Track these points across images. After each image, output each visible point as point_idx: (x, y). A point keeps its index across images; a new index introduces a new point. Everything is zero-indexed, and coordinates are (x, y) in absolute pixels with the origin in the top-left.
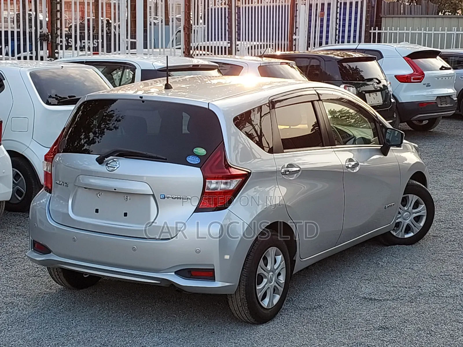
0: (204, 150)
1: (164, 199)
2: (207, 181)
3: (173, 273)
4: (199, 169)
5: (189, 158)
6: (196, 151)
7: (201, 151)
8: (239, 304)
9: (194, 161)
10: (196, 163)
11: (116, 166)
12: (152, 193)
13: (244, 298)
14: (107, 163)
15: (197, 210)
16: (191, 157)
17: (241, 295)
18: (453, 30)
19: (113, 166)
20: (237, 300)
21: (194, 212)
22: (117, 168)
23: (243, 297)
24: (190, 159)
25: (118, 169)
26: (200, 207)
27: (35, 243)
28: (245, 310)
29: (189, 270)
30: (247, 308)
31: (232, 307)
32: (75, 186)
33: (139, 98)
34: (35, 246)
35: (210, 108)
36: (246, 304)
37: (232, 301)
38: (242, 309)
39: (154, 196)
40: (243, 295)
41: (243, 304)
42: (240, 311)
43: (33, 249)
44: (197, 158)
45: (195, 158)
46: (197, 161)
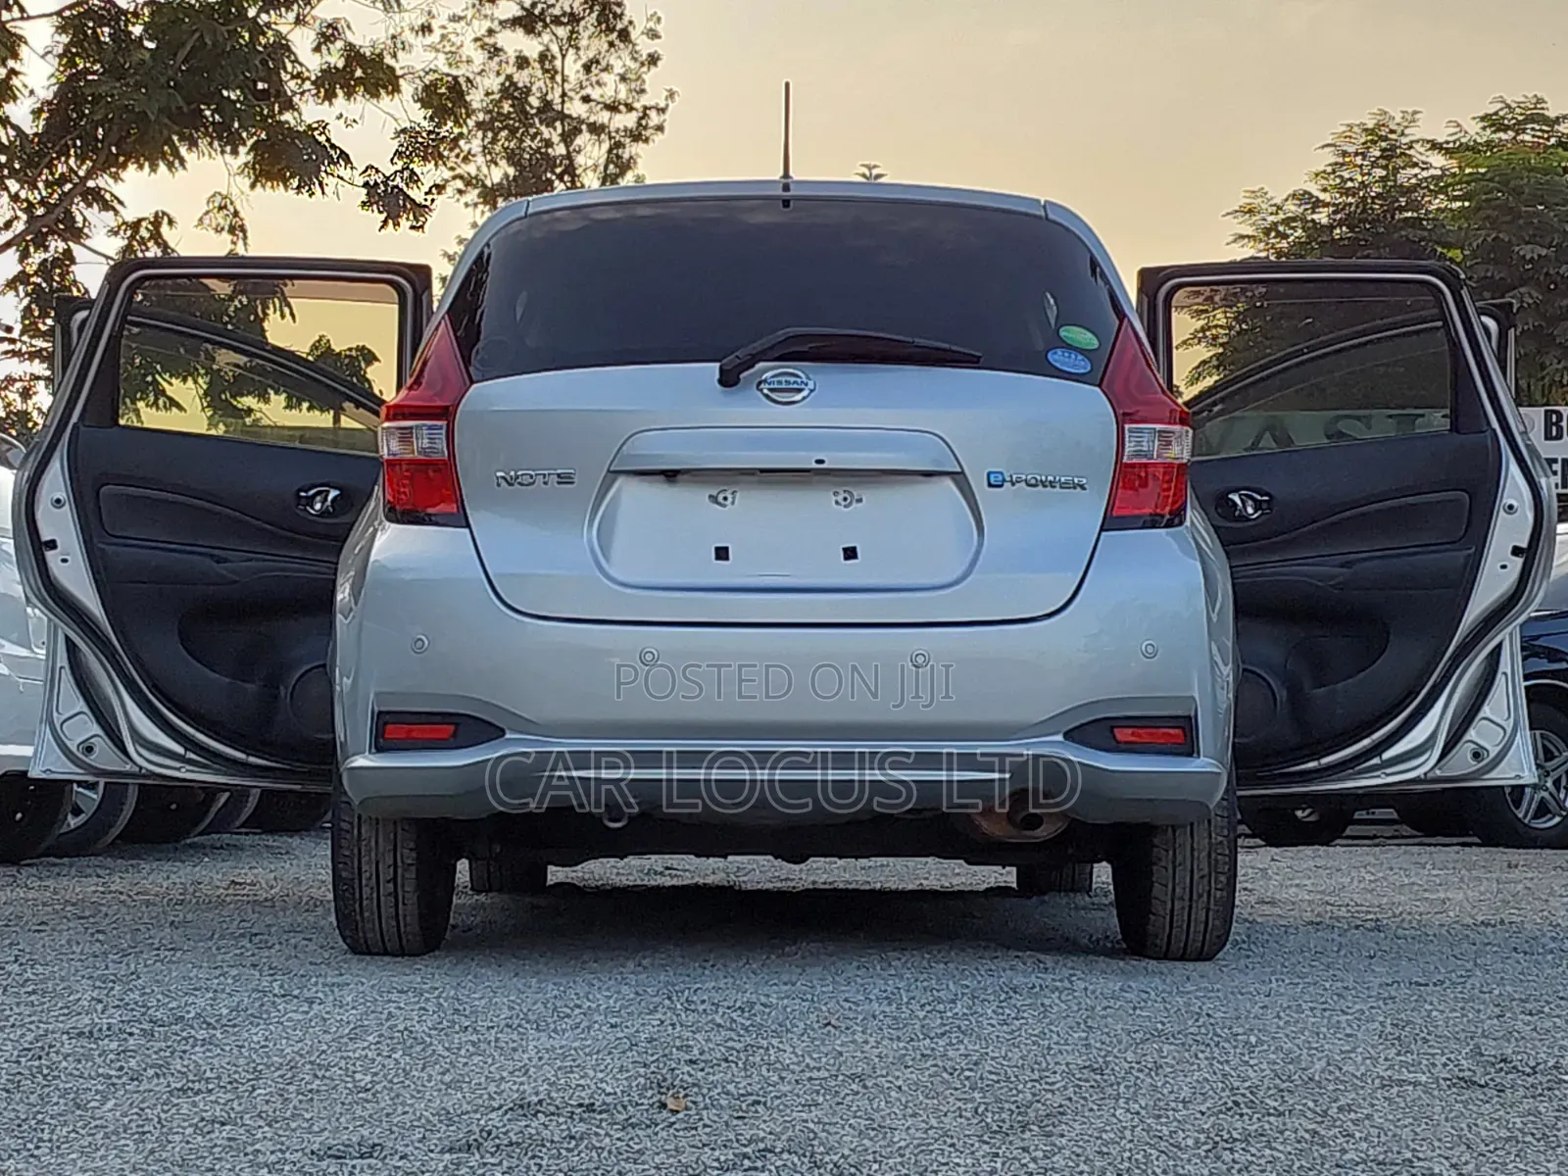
0: (1089, 335)
1: (1001, 486)
2: (1127, 426)
3: (1060, 738)
4: (1097, 389)
5: (1056, 357)
6: (1067, 334)
7: (1081, 337)
8: (1200, 870)
9: (1074, 366)
10: (1082, 371)
12: (959, 470)
13: (1221, 842)
14: (758, 380)
15: (1111, 522)
16: (1060, 353)
17: (1213, 835)
19: (795, 386)
20: (1196, 854)
21: (1102, 529)
22: (812, 391)
23: (1220, 839)
24: (1057, 358)
25: (813, 394)
26: (1114, 514)
27: (386, 724)
28: (1216, 889)
29: (1111, 724)
30: (1223, 878)
31: (1166, 886)
32: (612, 475)
33: (780, 192)
34: (383, 737)
35: (1051, 216)
36: (1225, 863)
37: (1174, 862)
38: (1207, 888)
39: (959, 477)
40: (1218, 831)
41: (1216, 867)
42: (1195, 897)
43: (376, 747)
44: (1080, 357)
45: (1073, 356)
46: (1082, 366)
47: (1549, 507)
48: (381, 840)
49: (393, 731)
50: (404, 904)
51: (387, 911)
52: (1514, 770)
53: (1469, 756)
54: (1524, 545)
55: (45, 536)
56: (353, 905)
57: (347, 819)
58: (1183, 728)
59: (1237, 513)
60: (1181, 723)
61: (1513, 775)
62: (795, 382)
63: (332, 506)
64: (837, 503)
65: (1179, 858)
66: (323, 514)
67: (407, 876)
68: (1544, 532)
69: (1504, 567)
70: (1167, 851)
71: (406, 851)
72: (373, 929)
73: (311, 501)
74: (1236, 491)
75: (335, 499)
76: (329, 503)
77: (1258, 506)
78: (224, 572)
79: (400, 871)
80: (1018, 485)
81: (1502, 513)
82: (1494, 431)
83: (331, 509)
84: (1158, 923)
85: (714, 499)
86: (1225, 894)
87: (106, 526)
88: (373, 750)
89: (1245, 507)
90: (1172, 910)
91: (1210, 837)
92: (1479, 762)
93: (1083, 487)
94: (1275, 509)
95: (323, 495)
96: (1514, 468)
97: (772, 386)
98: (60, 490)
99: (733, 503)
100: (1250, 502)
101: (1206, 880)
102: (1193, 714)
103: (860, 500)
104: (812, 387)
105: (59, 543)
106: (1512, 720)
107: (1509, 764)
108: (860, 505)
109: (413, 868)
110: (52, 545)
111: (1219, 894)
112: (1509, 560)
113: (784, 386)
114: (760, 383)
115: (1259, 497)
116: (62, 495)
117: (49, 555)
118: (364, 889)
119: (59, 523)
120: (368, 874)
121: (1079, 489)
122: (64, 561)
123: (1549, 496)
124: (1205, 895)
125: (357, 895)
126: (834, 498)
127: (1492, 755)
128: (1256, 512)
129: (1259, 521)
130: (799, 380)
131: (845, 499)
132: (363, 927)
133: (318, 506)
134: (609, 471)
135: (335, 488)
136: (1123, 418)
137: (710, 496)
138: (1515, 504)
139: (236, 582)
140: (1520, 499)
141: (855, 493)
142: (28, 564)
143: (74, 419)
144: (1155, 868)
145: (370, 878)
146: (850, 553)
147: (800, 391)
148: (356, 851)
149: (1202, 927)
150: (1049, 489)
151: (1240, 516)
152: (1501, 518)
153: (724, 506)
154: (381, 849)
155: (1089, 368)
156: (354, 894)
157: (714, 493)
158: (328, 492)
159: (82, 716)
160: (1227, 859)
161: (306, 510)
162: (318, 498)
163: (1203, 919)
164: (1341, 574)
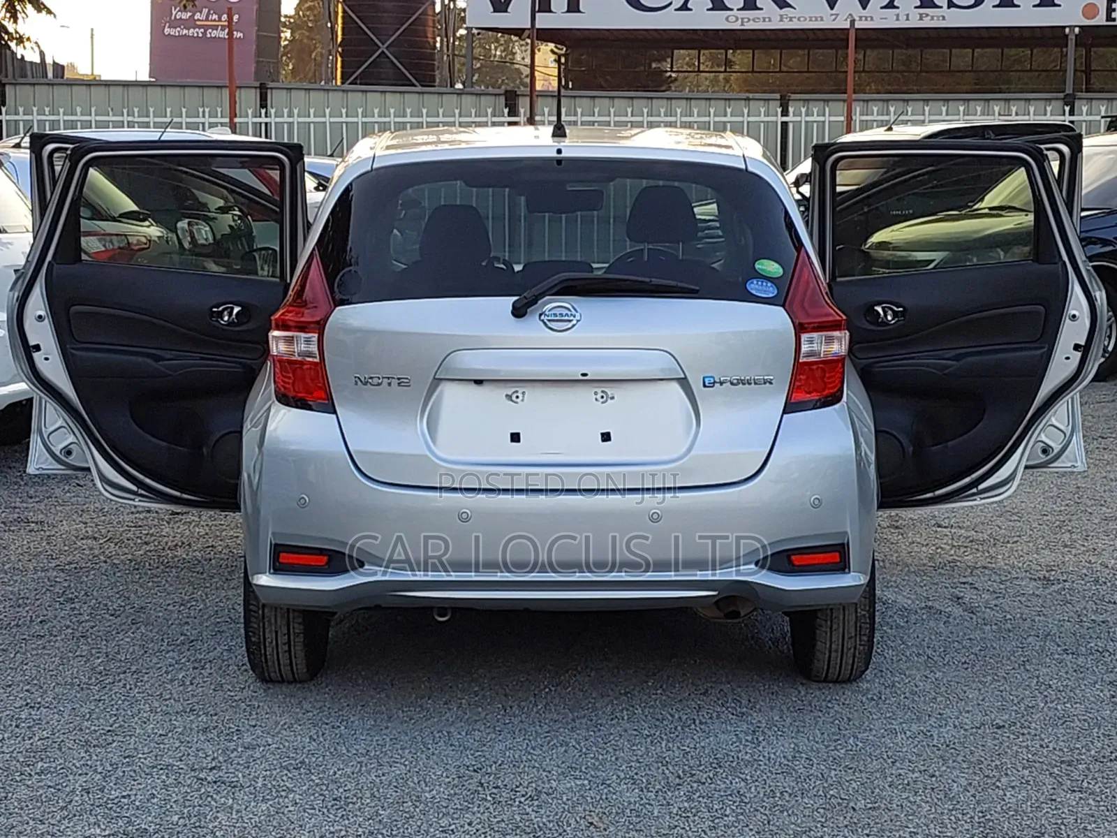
0: (776, 266)
1: (712, 386)
2: (803, 336)
4: (781, 309)
5: (752, 285)
6: (760, 267)
7: (771, 267)
8: (848, 633)
9: (765, 292)
10: (771, 295)
11: (574, 317)
12: (683, 376)
13: (864, 615)
14: (541, 312)
15: (789, 408)
16: (755, 282)
17: (859, 610)
18: (201, 115)
19: (566, 318)
20: (846, 623)
21: (785, 412)
22: (578, 321)
23: (863, 613)
24: (754, 287)
25: (579, 323)
26: (793, 400)
27: (280, 552)
28: (860, 645)
29: (788, 553)
30: (865, 638)
31: (825, 644)
32: (436, 381)
33: (555, 155)
34: (278, 561)
35: (750, 169)
36: (867, 628)
37: (831, 628)
38: (853, 645)
39: (684, 382)
40: (863, 607)
41: (860, 631)
42: (845, 650)
43: (274, 569)
44: (769, 284)
45: (764, 284)
46: (771, 292)
47: (1101, 312)
48: (279, 619)
49: (285, 558)
50: (295, 657)
51: (284, 660)
52: (1070, 461)
53: (1039, 452)
54: (1083, 343)
55: (32, 342)
56: (261, 658)
57: (254, 603)
58: (839, 552)
59: (880, 320)
60: (838, 548)
61: (1069, 465)
62: (567, 315)
63: (236, 318)
64: (596, 399)
65: (835, 626)
66: (230, 324)
67: (297, 640)
68: (1097, 330)
69: (1068, 358)
70: (826, 621)
71: (296, 626)
72: (275, 672)
73: (220, 314)
74: (879, 304)
75: (238, 313)
76: (234, 316)
77: (895, 314)
78: (163, 369)
79: (292, 637)
80: (724, 385)
81: (1068, 321)
82: (1064, 263)
83: (236, 320)
84: (820, 664)
85: (509, 397)
86: (866, 648)
87: (76, 337)
88: (272, 571)
89: (886, 315)
90: (830, 657)
91: (856, 612)
92: (1047, 456)
93: (771, 383)
94: (907, 317)
95: (229, 310)
96: (1077, 289)
97: (550, 318)
98: (41, 310)
99: (523, 400)
100: (890, 312)
101: (853, 639)
102: (846, 542)
103: (612, 398)
104: (579, 318)
105: (42, 347)
106: (1070, 427)
107: (1067, 457)
108: (612, 401)
109: (302, 635)
110: (37, 348)
111: (862, 648)
112: (1071, 353)
113: (558, 318)
114: (541, 315)
115: (895, 309)
116: (42, 313)
117: (36, 355)
118: (268, 649)
119: (41, 333)
120: (270, 640)
121: (768, 384)
122: (47, 359)
123: (1102, 304)
124: (852, 650)
125: (263, 652)
126: (594, 397)
127: (1055, 451)
128: (893, 319)
129: (896, 325)
130: (569, 313)
131: (602, 397)
132: (268, 670)
133: (226, 318)
134: (434, 378)
135: (238, 305)
136: (800, 329)
137: (507, 396)
138: (1077, 313)
139: (170, 375)
140: (1081, 311)
141: (609, 393)
142: (20, 356)
143: (49, 258)
144: (818, 632)
145: (272, 642)
146: (606, 437)
147: (570, 321)
148: (261, 625)
149: (850, 667)
150: (747, 385)
151: (882, 322)
152: (1067, 325)
153: (516, 403)
154: (279, 623)
155: (776, 292)
156: (260, 651)
157: (510, 393)
158: (232, 309)
159: (63, 429)
160: (868, 626)
161: (217, 321)
162: (226, 313)
163: (851, 662)
164: (952, 366)
